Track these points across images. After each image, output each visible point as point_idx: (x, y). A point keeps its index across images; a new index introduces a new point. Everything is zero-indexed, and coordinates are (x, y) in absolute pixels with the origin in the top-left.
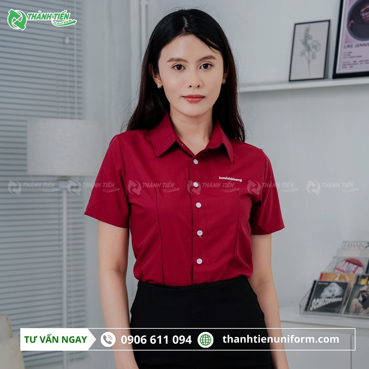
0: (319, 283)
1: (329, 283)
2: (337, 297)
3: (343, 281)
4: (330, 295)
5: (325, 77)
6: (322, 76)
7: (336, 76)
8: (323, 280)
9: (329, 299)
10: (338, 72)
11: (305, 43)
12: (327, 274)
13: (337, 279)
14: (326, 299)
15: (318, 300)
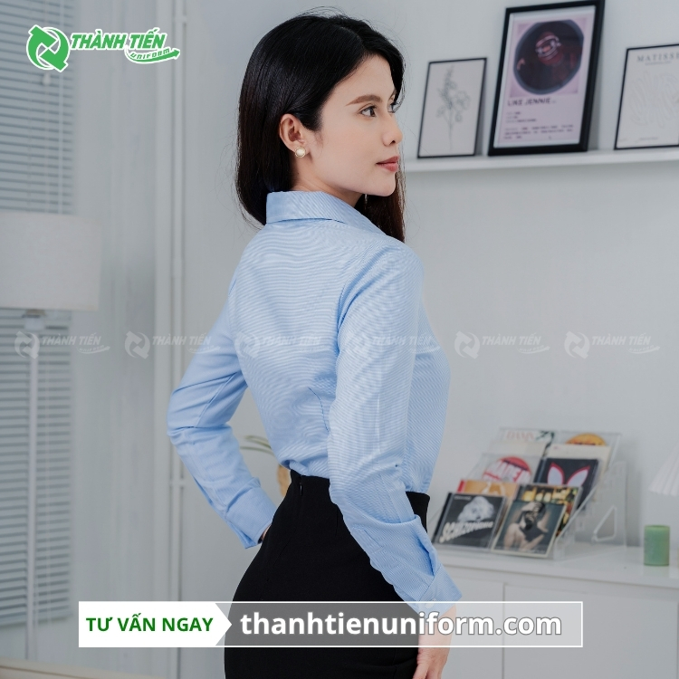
0: (457, 498)
1: (473, 497)
2: (484, 521)
3: (495, 494)
4: (473, 517)
5: (476, 153)
6: (471, 151)
7: (494, 152)
8: (463, 492)
9: (470, 524)
10: (497, 144)
11: (445, 95)
12: (470, 482)
13: (486, 492)
14: (467, 525)
15: (453, 524)
